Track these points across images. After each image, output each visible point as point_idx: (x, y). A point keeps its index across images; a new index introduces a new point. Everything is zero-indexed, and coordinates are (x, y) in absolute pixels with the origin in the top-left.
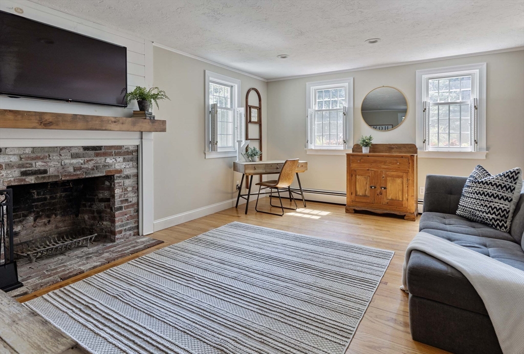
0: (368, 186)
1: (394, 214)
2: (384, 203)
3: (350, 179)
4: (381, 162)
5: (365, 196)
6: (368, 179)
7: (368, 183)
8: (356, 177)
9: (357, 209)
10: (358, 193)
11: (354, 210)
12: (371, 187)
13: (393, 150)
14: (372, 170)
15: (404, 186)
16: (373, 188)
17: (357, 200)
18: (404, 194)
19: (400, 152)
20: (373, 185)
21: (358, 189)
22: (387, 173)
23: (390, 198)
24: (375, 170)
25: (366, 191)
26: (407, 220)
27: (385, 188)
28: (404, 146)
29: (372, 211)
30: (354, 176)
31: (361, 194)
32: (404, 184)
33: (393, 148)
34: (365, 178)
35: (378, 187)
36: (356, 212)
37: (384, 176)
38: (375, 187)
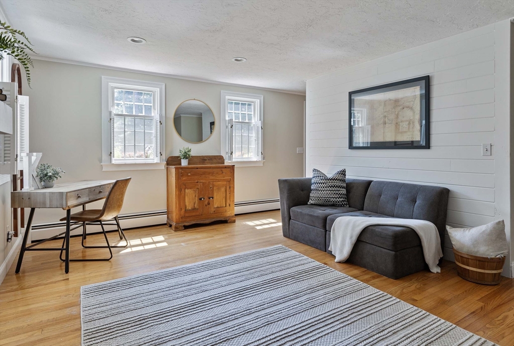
0: (196, 198)
1: (220, 220)
2: (211, 212)
3: (179, 194)
4: (209, 173)
5: (194, 209)
6: (197, 192)
7: (197, 195)
8: (185, 191)
9: (187, 224)
10: (187, 208)
11: (184, 226)
12: (201, 199)
13: (206, 162)
14: (201, 182)
15: (227, 193)
16: (203, 199)
17: (187, 215)
18: (227, 201)
19: (212, 163)
20: (202, 197)
21: (187, 204)
22: (214, 183)
23: (216, 206)
24: (203, 181)
25: (195, 204)
26: (230, 223)
27: (213, 198)
28: (215, 157)
29: (202, 222)
30: (183, 190)
31: (190, 208)
32: (227, 191)
33: (205, 160)
34: (194, 190)
35: (206, 198)
36: (186, 228)
37: (211, 186)
38: (204, 199)
